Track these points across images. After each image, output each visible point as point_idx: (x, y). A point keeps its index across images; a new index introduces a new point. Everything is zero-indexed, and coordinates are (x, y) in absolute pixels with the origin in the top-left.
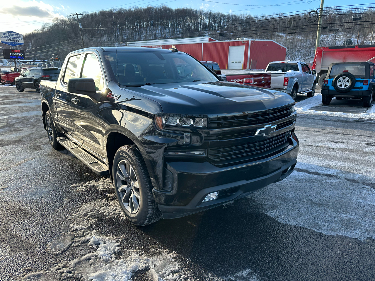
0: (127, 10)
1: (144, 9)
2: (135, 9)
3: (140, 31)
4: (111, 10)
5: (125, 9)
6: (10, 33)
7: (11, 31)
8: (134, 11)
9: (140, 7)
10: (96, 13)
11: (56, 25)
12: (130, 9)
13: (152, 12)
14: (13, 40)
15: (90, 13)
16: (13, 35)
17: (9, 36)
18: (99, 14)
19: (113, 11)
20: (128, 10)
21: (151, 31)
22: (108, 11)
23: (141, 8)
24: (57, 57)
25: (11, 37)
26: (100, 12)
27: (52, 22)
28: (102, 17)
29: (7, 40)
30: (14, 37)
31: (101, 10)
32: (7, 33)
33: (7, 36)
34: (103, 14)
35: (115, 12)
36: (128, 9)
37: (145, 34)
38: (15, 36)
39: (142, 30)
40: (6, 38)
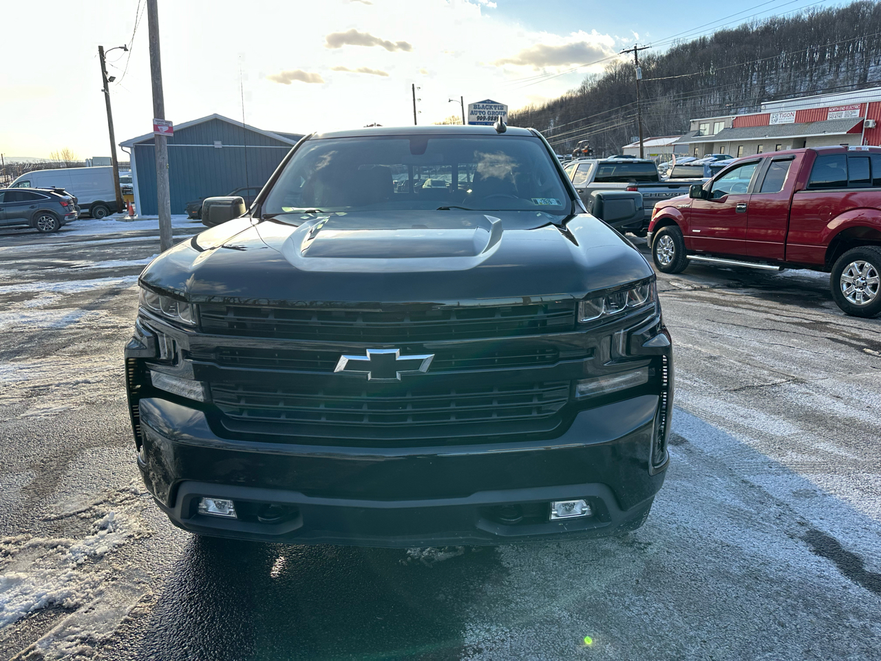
0: (788, 21)
1: (839, 11)
2: (813, 14)
3: (819, 69)
4: (745, 28)
5: (784, 19)
6: (485, 105)
7: (489, 100)
8: (810, 18)
9: (828, 7)
10: (704, 38)
11: (609, 79)
12: (799, 17)
13: (863, 15)
14: (489, 118)
15: (689, 41)
16: (491, 107)
17: (482, 110)
18: (711, 41)
19: (749, 27)
20: (793, 20)
21: (850, 67)
22: (736, 31)
23: (830, 9)
24: (586, 147)
25: (486, 111)
26: (716, 35)
27: (604, 70)
28: (717, 46)
29: (478, 118)
30: (491, 110)
31: (719, 30)
32: (481, 105)
33: (481, 110)
34: (723, 39)
35: (755, 29)
36: (791, 17)
37: (831, 77)
38: (494, 110)
39: (826, 66)
40: (478, 114)
